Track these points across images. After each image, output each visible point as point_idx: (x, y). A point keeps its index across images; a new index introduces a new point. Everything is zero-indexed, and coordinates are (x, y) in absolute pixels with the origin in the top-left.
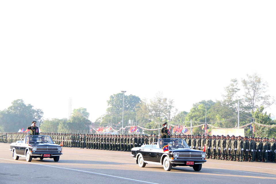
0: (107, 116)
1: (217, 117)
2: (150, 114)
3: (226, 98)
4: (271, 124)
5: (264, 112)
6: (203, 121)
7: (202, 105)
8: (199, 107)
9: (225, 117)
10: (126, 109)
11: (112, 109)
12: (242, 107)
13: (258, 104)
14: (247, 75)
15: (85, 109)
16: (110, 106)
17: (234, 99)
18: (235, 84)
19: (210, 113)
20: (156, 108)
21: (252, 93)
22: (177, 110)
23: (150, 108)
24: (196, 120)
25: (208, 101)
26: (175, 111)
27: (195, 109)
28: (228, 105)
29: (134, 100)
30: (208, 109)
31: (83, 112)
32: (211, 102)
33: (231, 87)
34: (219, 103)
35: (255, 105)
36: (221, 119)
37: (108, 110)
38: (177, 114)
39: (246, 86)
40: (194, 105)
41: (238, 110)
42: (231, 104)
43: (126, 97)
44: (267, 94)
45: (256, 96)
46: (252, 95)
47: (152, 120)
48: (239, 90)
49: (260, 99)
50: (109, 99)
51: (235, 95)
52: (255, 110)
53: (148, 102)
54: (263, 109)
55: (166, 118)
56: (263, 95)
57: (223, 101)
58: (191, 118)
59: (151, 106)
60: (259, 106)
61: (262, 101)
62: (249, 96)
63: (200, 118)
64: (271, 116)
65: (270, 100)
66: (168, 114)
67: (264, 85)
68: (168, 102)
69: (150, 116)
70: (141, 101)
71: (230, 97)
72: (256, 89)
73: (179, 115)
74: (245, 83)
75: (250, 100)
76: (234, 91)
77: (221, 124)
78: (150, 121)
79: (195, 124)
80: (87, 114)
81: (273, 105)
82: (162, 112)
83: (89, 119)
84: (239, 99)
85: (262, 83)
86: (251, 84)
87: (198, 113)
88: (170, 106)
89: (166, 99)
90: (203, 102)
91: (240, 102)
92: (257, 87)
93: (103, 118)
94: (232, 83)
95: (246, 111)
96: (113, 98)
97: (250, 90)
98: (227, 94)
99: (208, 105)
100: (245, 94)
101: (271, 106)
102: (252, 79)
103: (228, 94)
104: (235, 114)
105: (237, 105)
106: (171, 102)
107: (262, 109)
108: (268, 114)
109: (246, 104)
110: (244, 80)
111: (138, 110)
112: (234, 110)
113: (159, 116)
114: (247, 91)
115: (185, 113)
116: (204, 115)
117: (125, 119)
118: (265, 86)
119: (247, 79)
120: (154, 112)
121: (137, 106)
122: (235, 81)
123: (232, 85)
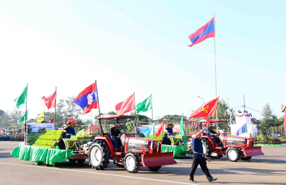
2: (10, 121)
4: (82, 125)
5: (78, 118)
12: (67, 116)
13: (75, 113)
14: (69, 98)
17: (62, 111)
18: (62, 102)
20: (14, 117)
21: (72, 107)
23: (10, 117)
25: (47, 113)
28: (58, 114)
33: (60, 104)
35: (73, 115)
39: (68, 104)
41: (64, 117)
42: (60, 114)
45: (74, 109)
46: (72, 108)
47: (12, 124)
48: (65, 106)
49: (76, 111)
51: (62, 109)
53: (9, 114)
54: (78, 116)
57: (55, 112)
59: (11, 116)
60: (76, 115)
61: (77, 112)
62: (70, 109)
64: (82, 120)
70: (4, 113)
71: (59, 110)
74: (67, 102)
75: (71, 111)
76: (61, 106)
78: (10, 125)
82: (18, 119)
84: (64, 111)
86: (71, 103)
89: (21, 112)
91: (65, 113)
94: (60, 102)
95: (69, 118)
97: (71, 106)
100: (68, 108)
102: (71, 100)
103: (58, 108)
104: (62, 120)
105: (63, 114)
108: (80, 119)
109: (69, 114)
110: (67, 100)
111: (2, 119)
112: (62, 117)
113: (16, 122)
114: (69, 106)
120: (13, 120)
121: (2, 116)
122: (62, 101)
123: (60, 103)
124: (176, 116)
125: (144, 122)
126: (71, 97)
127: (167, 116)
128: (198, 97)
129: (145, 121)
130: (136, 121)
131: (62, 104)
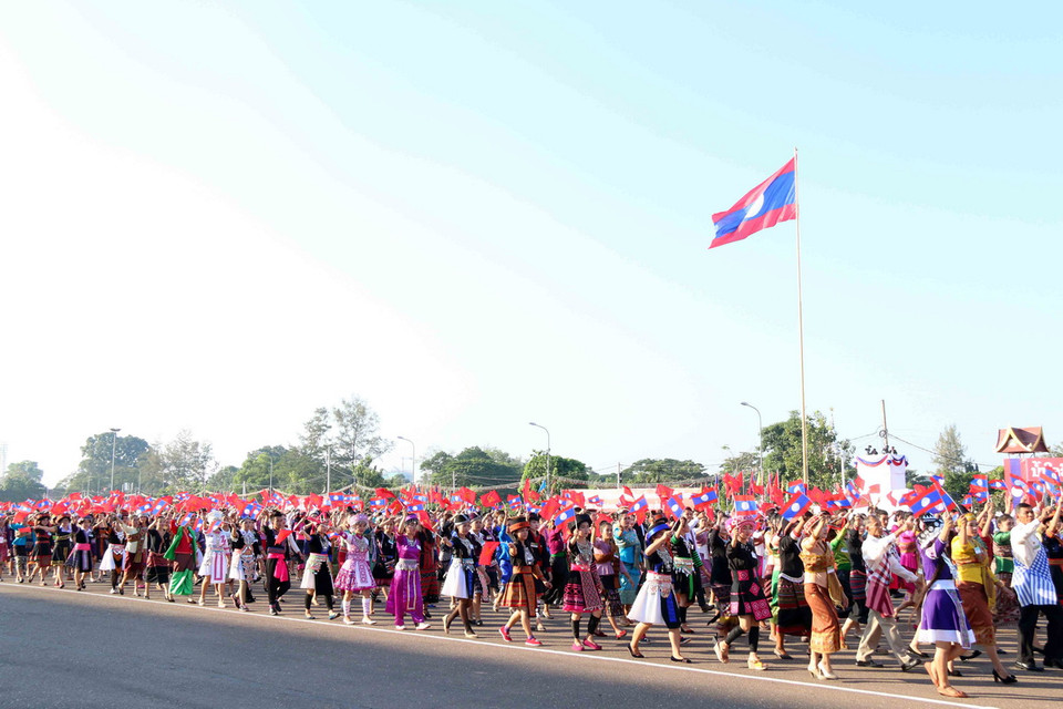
0: (79, 476)
1: (292, 475)
2: (166, 471)
3: (306, 442)
4: (384, 486)
5: (372, 466)
6: (265, 483)
7: (264, 455)
8: (259, 459)
9: (305, 475)
10: (118, 462)
11: (91, 463)
12: (335, 458)
13: (362, 452)
14: (344, 402)
15: (35, 464)
16: (86, 457)
17: (321, 444)
18: (322, 418)
19: (278, 468)
20: (176, 460)
21: (351, 433)
22: (217, 464)
23: (166, 461)
24: (253, 481)
25: (276, 448)
26: (213, 466)
27: (251, 462)
28: (311, 455)
29: (136, 446)
30: (274, 463)
31: (30, 470)
32: (280, 448)
33: (315, 423)
34: (295, 450)
35: (356, 455)
36: (298, 478)
37: (83, 464)
38: (217, 471)
39: (342, 421)
40: (249, 455)
41: (328, 463)
42: (315, 453)
43: (120, 440)
44: (376, 435)
45: (358, 439)
46: (352, 436)
47: (170, 482)
48: (330, 427)
49: (365, 443)
50: (85, 444)
51: (323, 437)
52: (357, 463)
53: (163, 450)
55: (197, 479)
56: (370, 437)
57: (302, 446)
58: (245, 478)
59: (168, 458)
60: (364, 457)
61: (368, 447)
62: (347, 439)
63: (261, 479)
64: (384, 472)
65: (381, 446)
66: (200, 470)
67: (371, 419)
68: (200, 450)
69: (166, 476)
70: (148, 447)
71: (314, 441)
72: (358, 427)
73: (220, 473)
74: (339, 415)
75: (348, 445)
76: (320, 430)
77: (298, 488)
78: (166, 485)
79: (251, 489)
80: (40, 473)
81: (386, 454)
82: (189, 467)
83: (42, 482)
84: (329, 443)
85: (368, 416)
86: (349, 419)
87: (256, 469)
88: (204, 457)
89: (196, 444)
90: (266, 450)
91: (331, 449)
92: (360, 423)
93: (72, 480)
94: (318, 415)
95: (341, 466)
96: (93, 441)
97: (349, 428)
98: (308, 434)
99: (275, 455)
100: (339, 435)
101: (383, 456)
102: (352, 410)
103: (311, 435)
104: (322, 470)
105: (325, 454)
106: (207, 450)
107: (370, 461)
108: (378, 470)
109: (342, 452)
110: (338, 411)
111: (142, 465)
112: (320, 463)
113: (184, 475)
114: (343, 429)
115: (233, 469)
116: (267, 473)
117: (117, 483)
118: (373, 422)
119: (343, 409)
120: (173, 468)
121: (141, 456)
122: (323, 412)
123: (318, 419)
124: (670, 462)
125: (577, 481)
126: (349, 400)
127: (644, 461)
128: (743, 404)
129: (578, 477)
130: (550, 477)
131: (321, 423)
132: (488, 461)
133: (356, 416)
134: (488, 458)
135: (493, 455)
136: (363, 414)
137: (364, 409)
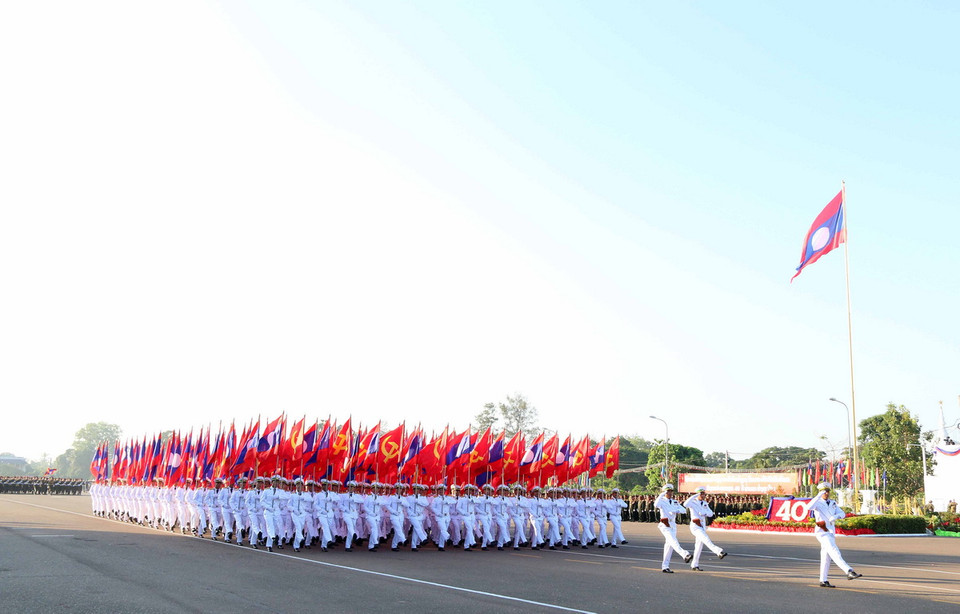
14: (508, 398)
18: (490, 411)
21: (515, 424)
33: (485, 416)
39: (507, 414)
44: (535, 426)
46: (515, 427)
48: (497, 419)
56: (530, 427)
62: (510, 429)
67: (531, 412)
72: (520, 419)
74: (504, 409)
76: (489, 422)
85: (529, 410)
86: (513, 412)
92: (522, 415)
94: (487, 409)
97: (512, 420)
98: (479, 425)
100: (504, 426)
102: (515, 404)
110: (504, 406)
114: (508, 421)
118: (533, 415)
119: (507, 404)
122: (491, 406)
123: (487, 413)
125: (691, 467)
126: (512, 397)
128: (832, 399)
129: (695, 463)
130: (669, 463)
131: (491, 415)
132: (630, 448)
133: (519, 410)
134: (632, 445)
135: (637, 443)
136: (524, 408)
137: (525, 404)
